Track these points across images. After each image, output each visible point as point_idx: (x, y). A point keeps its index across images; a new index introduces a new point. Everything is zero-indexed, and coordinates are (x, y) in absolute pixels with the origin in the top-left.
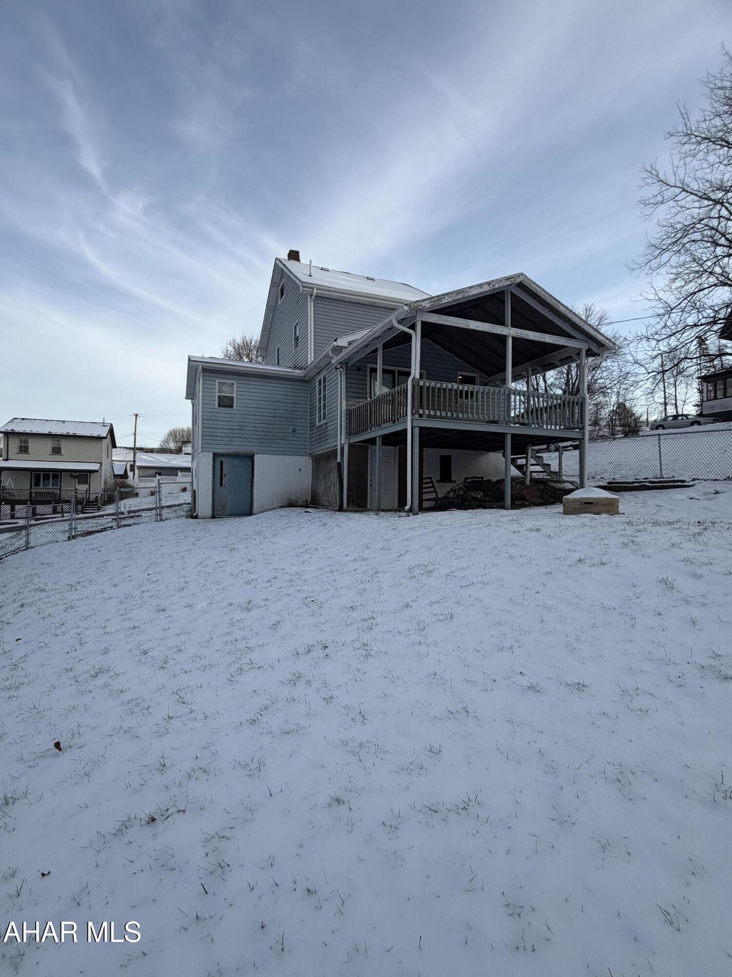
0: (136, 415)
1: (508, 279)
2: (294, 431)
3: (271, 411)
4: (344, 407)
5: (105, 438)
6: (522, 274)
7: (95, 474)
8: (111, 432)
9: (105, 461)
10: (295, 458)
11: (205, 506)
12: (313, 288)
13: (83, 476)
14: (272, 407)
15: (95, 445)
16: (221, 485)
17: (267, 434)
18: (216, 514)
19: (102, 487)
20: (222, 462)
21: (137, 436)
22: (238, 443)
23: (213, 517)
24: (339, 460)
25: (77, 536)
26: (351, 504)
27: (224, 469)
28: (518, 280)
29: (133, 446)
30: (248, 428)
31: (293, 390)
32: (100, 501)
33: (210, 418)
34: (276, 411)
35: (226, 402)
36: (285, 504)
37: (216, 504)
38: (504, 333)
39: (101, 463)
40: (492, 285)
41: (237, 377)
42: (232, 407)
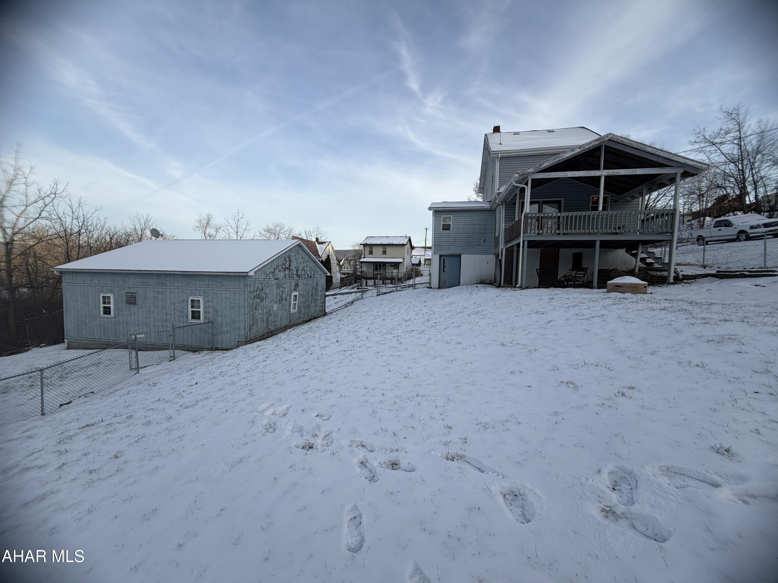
0: (426, 229)
1: (596, 141)
2: (485, 241)
3: (472, 230)
4: (503, 227)
5: (406, 245)
6: (610, 134)
7: (401, 264)
8: (410, 240)
9: (406, 256)
10: (484, 256)
11: (435, 283)
12: (498, 154)
13: (396, 265)
14: (472, 228)
15: (401, 249)
16: (444, 272)
17: (468, 243)
18: (440, 286)
19: (405, 270)
20: (444, 260)
21: (427, 241)
22: (453, 249)
23: (439, 288)
24: (500, 258)
25: (380, 294)
26: (506, 283)
27: (445, 263)
28: (608, 138)
29: (424, 246)
30: (458, 241)
31: (485, 217)
32: (403, 279)
33: (438, 236)
34: (474, 230)
35: (446, 227)
36: (478, 282)
37: (441, 281)
38: (597, 175)
39: (404, 258)
40: (582, 147)
41: (452, 213)
42: (449, 229)
